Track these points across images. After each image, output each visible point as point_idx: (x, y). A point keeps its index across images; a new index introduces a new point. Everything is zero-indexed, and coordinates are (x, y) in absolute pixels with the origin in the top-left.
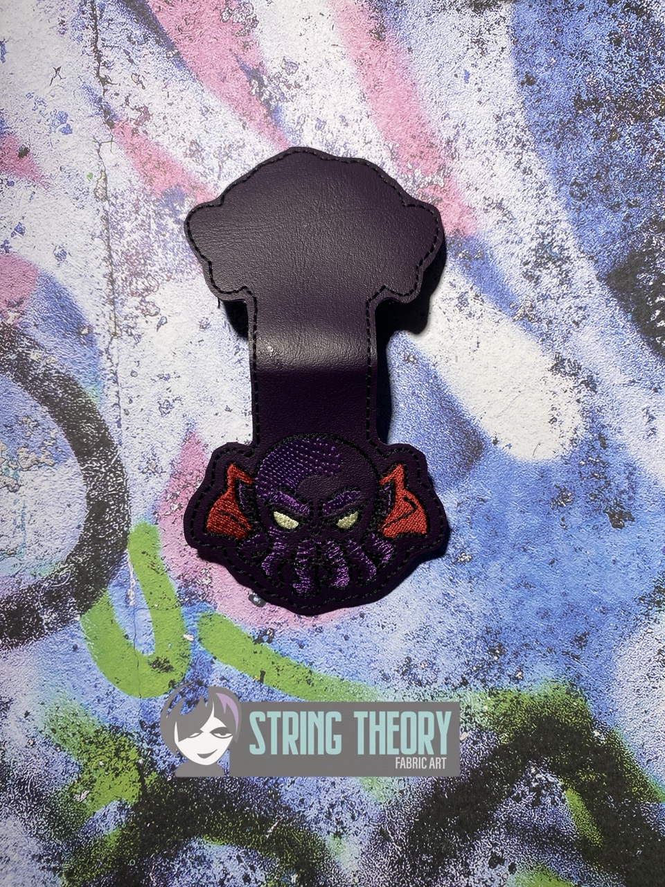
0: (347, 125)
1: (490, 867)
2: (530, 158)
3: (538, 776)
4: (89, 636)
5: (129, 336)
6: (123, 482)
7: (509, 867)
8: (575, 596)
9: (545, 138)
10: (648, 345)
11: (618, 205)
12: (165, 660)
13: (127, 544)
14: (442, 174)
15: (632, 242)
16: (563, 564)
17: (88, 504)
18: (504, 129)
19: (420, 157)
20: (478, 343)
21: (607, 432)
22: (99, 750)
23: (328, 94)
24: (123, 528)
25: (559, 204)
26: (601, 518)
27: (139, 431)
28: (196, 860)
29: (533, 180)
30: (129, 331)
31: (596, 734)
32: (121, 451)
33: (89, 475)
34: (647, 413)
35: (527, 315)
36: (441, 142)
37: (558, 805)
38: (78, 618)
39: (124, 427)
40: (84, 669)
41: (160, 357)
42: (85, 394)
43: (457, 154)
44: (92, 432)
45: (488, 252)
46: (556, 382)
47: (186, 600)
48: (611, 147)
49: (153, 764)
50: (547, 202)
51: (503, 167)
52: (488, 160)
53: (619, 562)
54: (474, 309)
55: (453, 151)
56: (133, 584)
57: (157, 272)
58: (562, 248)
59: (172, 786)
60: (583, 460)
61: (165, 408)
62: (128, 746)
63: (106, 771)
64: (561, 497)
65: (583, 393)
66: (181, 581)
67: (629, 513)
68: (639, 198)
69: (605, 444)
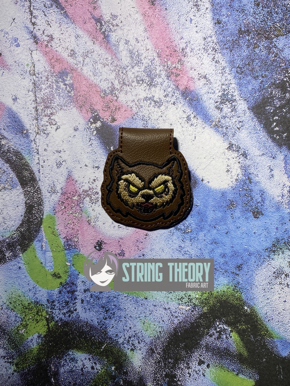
0: (138, 42)
1: (198, 365)
2: (218, 56)
3: (220, 326)
4: (26, 263)
5: (44, 134)
6: (41, 197)
7: (207, 365)
8: (237, 248)
9: (225, 47)
10: (270, 138)
11: (258, 76)
12: (58, 273)
13: (42, 223)
14: (180, 63)
15: (264, 93)
16: (232, 234)
17: (26, 206)
18: (207, 43)
19: (170, 56)
20: (195, 137)
21: (252, 176)
22: (29, 311)
23: (130, 28)
24: (40, 216)
25: (231, 76)
26: (249, 214)
27: (48, 175)
28: (71, 360)
29: (220, 66)
30: (44, 131)
31: (246, 308)
32: (40, 183)
33: (26, 194)
34: (270, 168)
35: (217, 125)
36: (179, 49)
37: (228, 339)
38: (21, 255)
39: (41, 173)
40: (23, 277)
41: (57, 143)
42: (25, 159)
43: (186, 54)
44: (28, 175)
45: (200, 97)
46: (229, 154)
47: (67, 247)
48: (255, 51)
49: (53, 318)
50: (226, 75)
51: (207, 60)
52: (200, 57)
53: (257, 233)
54: (193, 122)
55: (185, 53)
56: (44, 240)
57: (56, 106)
58: (232, 96)
59: (61, 327)
60: (241, 188)
61: (59, 165)
62: (42, 310)
63: (33, 320)
64: (231, 205)
65: (241, 159)
66: (65, 239)
67: (261, 212)
68: (267, 73)
69: (251, 181)
